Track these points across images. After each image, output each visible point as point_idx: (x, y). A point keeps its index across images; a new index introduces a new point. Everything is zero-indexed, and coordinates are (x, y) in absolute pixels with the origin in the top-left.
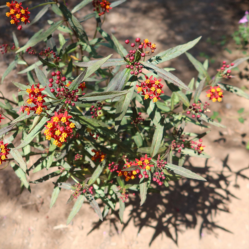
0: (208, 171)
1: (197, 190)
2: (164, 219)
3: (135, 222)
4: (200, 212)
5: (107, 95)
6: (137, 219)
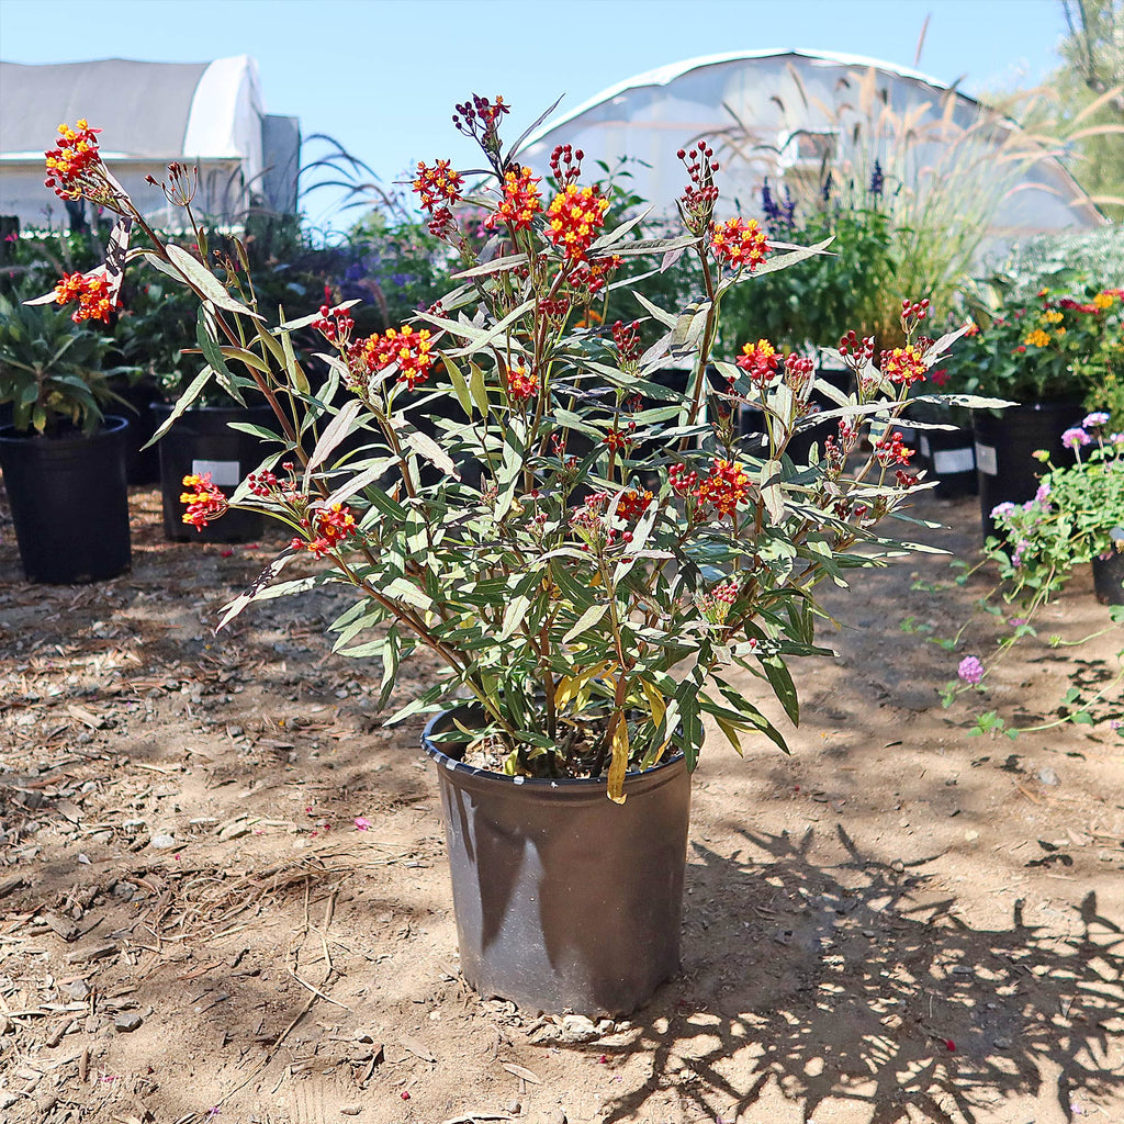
0: (1036, 939)
2: (904, 1076)
3: (783, 1088)
4: (1043, 1047)
6: (790, 1080)
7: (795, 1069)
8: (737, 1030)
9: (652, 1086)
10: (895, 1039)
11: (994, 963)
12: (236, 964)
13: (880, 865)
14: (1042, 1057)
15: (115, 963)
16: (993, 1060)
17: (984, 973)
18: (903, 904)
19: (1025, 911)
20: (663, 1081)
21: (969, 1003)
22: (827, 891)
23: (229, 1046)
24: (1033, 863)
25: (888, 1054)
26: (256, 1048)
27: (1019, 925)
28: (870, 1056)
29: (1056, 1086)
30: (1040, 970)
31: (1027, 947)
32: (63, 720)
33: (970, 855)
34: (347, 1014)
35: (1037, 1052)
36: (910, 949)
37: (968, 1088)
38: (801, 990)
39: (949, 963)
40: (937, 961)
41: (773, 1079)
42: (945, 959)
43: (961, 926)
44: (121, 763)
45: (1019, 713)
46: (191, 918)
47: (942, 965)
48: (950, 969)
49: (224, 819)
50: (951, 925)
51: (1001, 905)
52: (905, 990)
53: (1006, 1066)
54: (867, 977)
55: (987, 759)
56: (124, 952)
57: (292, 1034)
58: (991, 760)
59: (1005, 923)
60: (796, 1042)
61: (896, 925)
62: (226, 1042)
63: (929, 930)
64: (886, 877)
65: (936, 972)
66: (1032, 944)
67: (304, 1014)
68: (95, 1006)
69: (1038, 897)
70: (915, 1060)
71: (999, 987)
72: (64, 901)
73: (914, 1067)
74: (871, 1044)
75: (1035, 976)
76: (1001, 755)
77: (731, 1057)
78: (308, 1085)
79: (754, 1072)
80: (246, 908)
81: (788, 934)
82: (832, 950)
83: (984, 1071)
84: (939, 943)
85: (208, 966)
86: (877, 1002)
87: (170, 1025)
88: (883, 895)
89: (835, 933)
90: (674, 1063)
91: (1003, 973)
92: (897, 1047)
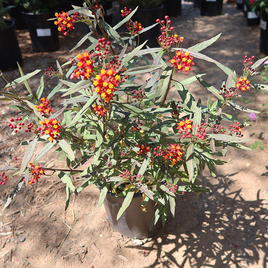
0: (262, 204)
1: (253, 224)
2: (223, 257)
3: (190, 263)
4: (261, 246)
5: (146, 69)
6: (193, 260)
7: (194, 255)
8: (180, 241)
9: (156, 263)
10: (222, 243)
11: (250, 214)
12: (50, 217)
13: (222, 176)
14: (260, 250)
15: (19, 216)
16: (247, 251)
17: (247, 217)
18: (227, 192)
19: (260, 194)
20: (159, 261)
21: (242, 229)
22: (207, 186)
23: (48, 248)
24: (263, 175)
25: (219, 249)
26: (54, 249)
27: (258, 199)
28: (215, 250)
29: (263, 261)
30: (262, 216)
31: (259, 207)
32: (6, 124)
33: (247, 172)
34: (79, 235)
35: (259, 248)
36: (228, 208)
37: (239, 261)
38: (198, 224)
39: (238, 214)
40: (235, 213)
41: (188, 259)
42: (237, 212)
43: (242, 200)
44: (21, 140)
45: (264, 115)
46: (38, 200)
47: (236, 214)
48: (238, 216)
49: (48, 161)
50: (240, 200)
51: (254, 191)
52: (225, 224)
53: (250, 253)
54: (216, 219)
55: (254, 134)
56: (21, 212)
57: (64, 243)
58: (255, 135)
59: (254, 198)
60: (196, 245)
61: (225, 200)
62: (47, 247)
63: (234, 201)
64: (223, 180)
65: (235, 217)
66: (261, 206)
67: (68, 235)
68: (14, 233)
69: (264, 188)
70: (226, 251)
71: (251, 222)
72: (6, 194)
73: (226, 254)
74: (215, 246)
75: (261, 219)
76: (258, 132)
77: (178, 251)
78: (68, 262)
79: (183, 256)
80: (53, 195)
81: (196, 203)
82: (207, 209)
83: (244, 254)
84: (236, 206)
85: (43, 218)
86: (218, 229)
87: (32, 240)
88: (222, 187)
89: (209, 202)
90: (163, 254)
91: (253, 217)
92: (222, 246)
